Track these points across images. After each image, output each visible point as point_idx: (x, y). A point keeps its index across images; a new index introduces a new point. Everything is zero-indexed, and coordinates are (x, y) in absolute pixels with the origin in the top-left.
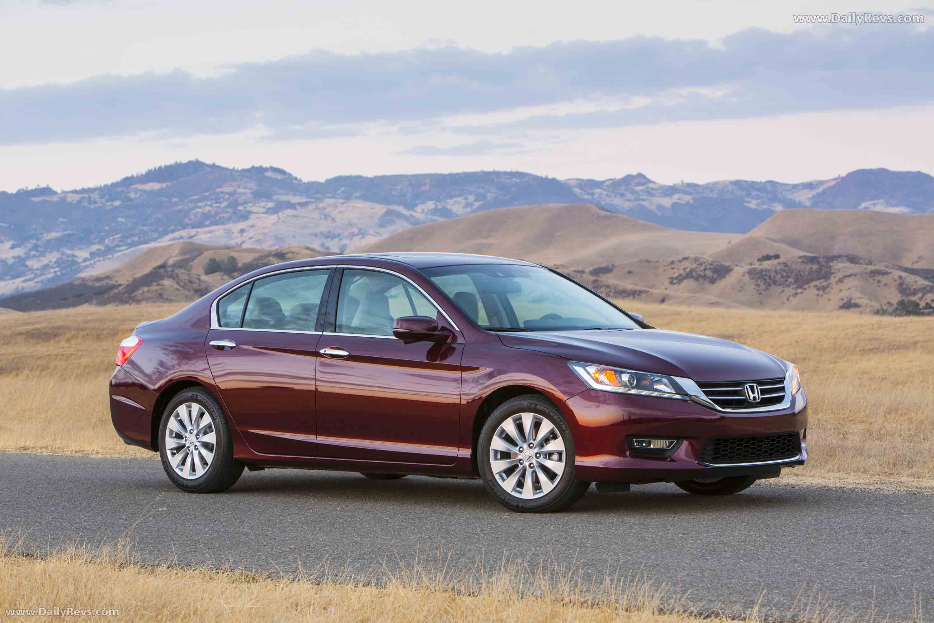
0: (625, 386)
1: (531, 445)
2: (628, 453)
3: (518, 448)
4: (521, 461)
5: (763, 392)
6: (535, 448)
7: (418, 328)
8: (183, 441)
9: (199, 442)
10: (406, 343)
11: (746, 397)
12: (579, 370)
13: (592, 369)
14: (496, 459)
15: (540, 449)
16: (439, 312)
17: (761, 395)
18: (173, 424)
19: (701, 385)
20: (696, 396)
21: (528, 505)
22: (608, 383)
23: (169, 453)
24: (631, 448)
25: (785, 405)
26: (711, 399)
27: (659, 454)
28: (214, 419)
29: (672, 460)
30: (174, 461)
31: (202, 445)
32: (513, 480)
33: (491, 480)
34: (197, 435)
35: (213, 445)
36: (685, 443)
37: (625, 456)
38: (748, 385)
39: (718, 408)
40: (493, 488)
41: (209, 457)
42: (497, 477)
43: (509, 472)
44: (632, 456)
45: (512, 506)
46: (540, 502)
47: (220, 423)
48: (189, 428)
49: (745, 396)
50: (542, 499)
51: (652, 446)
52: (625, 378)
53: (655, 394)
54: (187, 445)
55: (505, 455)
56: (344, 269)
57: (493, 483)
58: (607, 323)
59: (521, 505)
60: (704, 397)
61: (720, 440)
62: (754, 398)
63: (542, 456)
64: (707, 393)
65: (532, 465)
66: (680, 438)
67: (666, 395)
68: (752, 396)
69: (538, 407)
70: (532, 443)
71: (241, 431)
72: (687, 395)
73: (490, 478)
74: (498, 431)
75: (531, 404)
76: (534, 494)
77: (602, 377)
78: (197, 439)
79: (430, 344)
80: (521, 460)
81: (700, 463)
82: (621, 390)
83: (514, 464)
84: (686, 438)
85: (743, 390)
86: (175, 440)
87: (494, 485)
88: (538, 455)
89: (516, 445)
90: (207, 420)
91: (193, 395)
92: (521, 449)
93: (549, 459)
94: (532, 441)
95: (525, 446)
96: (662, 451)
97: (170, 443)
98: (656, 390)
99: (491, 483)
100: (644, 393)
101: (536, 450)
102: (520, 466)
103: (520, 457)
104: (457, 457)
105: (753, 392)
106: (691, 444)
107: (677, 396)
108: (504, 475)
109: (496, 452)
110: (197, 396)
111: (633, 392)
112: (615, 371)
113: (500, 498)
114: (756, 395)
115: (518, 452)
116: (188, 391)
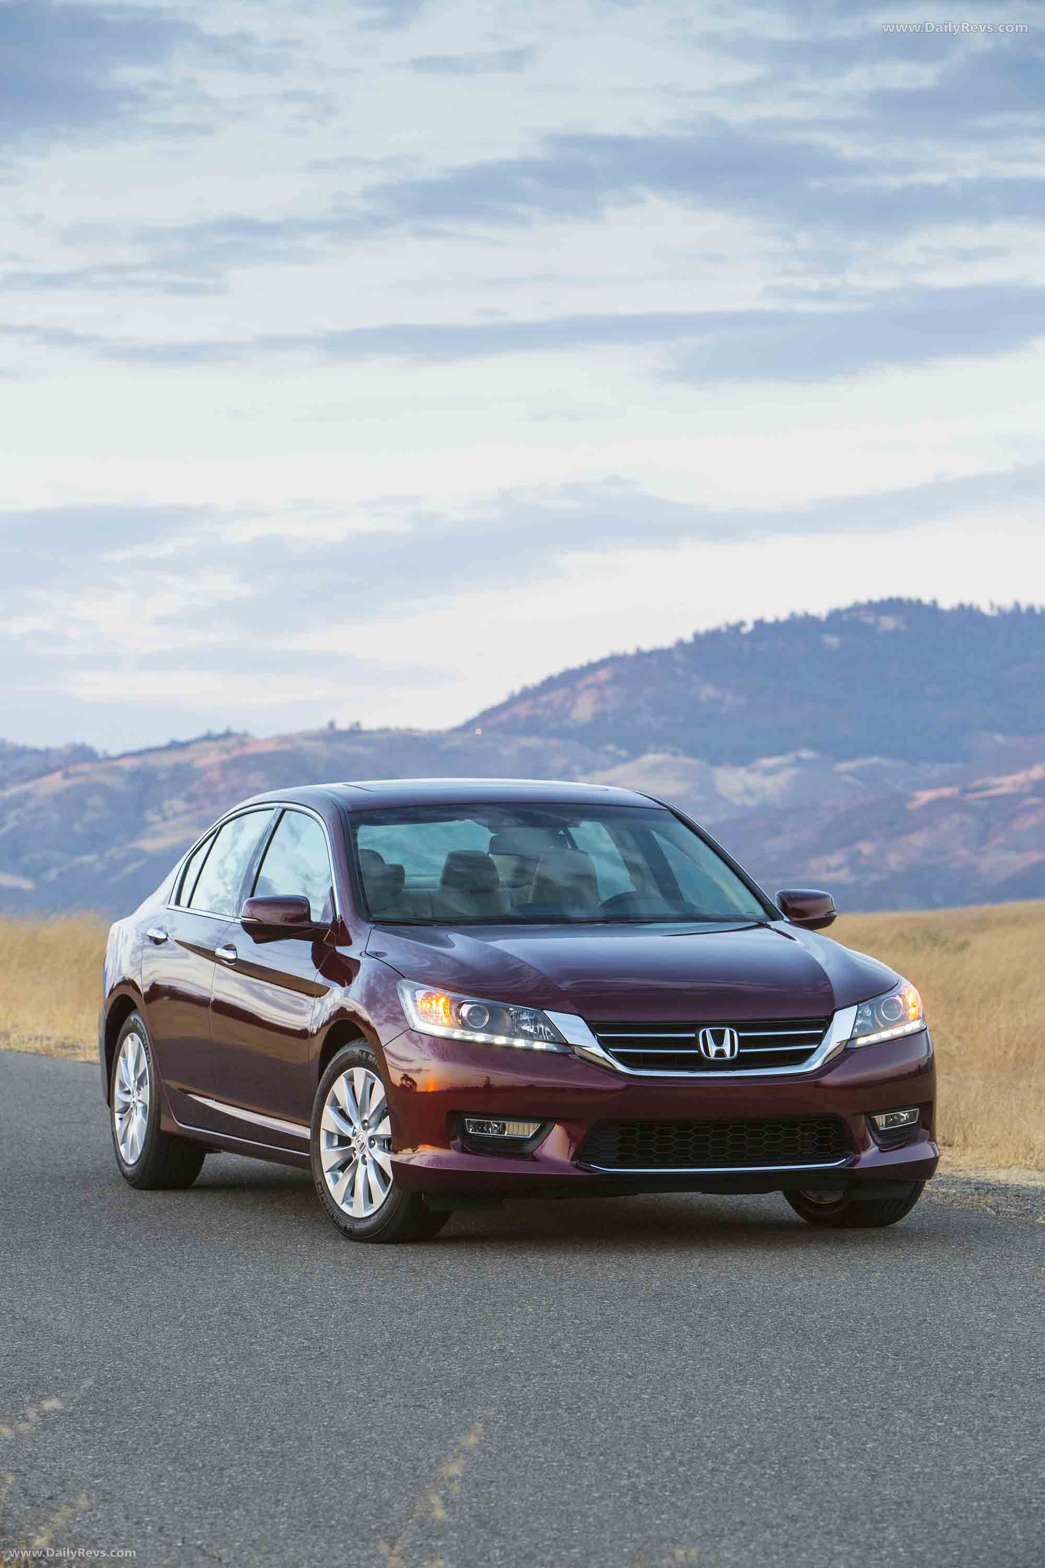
0: (464, 1026)
6: (369, 1127)
9: (140, 1101)
11: (700, 1051)
13: (420, 995)
17: (740, 1047)
23: (117, 1116)
24: (465, 1134)
27: (515, 1148)
29: (535, 1159)
33: (320, 1183)
42: (328, 1176)
43: (342, 1168)
49: (698, 1048)
50: (372, 1219)
52: (465, 1010)
57: (322, 1189)
60: (596, 1050)
62: (720, 1053)
64: (605, 1044)
68: (713, 1049)
70: (366, 1121)
72: (567, 1044)
73: (320, 1179)
75: (362, 1052)
76: (366, 1208)
80: (354, 1149)
81: (584, 1165)
84: (559, 1121)
85: (696, 1038)
87: (324, 1192)
89: (350, 1122)
90: (144, 1064)
95: (357, 1125)
96: (522, 1141)
99: (320, 1188)
100: (500, 1040)
101: (370, 1132)
102: (354, 1159)
105: (719, 1041)
106: (569, 1134)
107: (554, 1048)
111: (480, 1038)
114: (726, 1048)
115: (350, 1136)
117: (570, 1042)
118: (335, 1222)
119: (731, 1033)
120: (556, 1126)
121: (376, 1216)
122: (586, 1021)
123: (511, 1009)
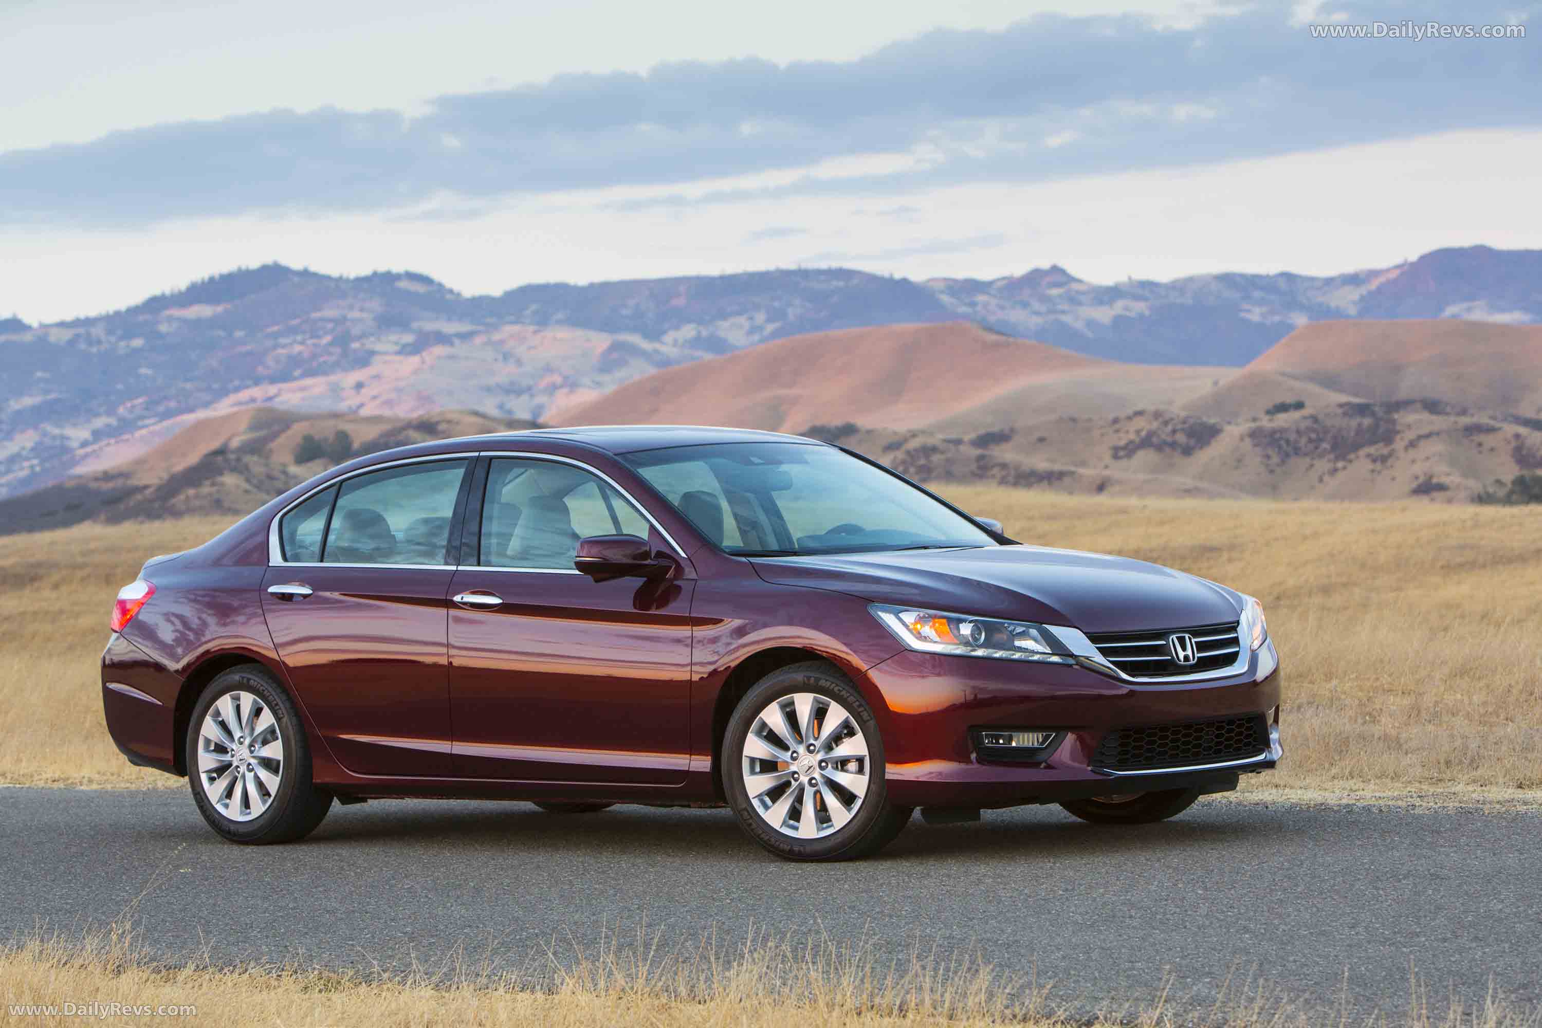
0: (967, 644)
1: (812, 748)
2: (973, 756)
3: (790, 753)
4: (796, 776)
5: (1201, 647)
6: (818, 752)
7: (617, 556)
8: (227, 758)
9: (254, 757)
10: (596, 581)
12: (888, 619)
13: (909, 617)
14: (753, 772)
15: (827, 753)
16: (652, 527)
18: (209, 729)
19: (1094, 638)
20: (1087, 658)
21: (808, 849)
22: (938, 639)
23: (204, 778)
25: (1239, 668)
26: (1110, 662)
27: (1026, 757)
28: (278, 719)
29: (1049, 767)
30: (214, 791)
31: (259, 763)
32: (783, 806)
33: (745, 809)
34: (251, 745)
35: (279, 762)
36: (1070, 739)
37: (968, 761)
38: (1174, 637)
39: (1124, 676)
40: (751, 821)
41: (273, 782)
42: (756, 803)
44: (979, 761)
45: (783, 851)
46: (829, 844)
47: (289, 724)
48: (237, 734)
49: (1170, 654)
51: (1014, 744)
52: (966, 629)
53: (1017, 656)
54: (234, 765)
55: (768, 766)
56: (491, 458)
57: (749, 814)
58: (941, 538)
59: (796, 849)
61: (1130, 730)
62: (1186, 658)
63: (830, 766)
65: (814, 781)
66: (1061, 729)
67: (1036, 657)
68: (1181, 654)
69: (822, 683)
71: (324, 737)
72: (1072, 655)
73: (744, 806)
74: (755, 725)
77: (927, 630)
78: (252, 752)
79: (637, 582)
80: (795, 773)
81: (1098, 770)
82: (959, 650)
83: (784, 780)
86: (215, 756)
87: (751, 817)
88: (823, 764)
89: (786, 748)
91: (243, 678)
92: (795, 755)
93: (843, 770)
94: (812, 741)
95: (801, 749)
97: (206, 761)
98: (1020, 649)
99: (746, 813)
100: (998, 654)
101: (820, 756)
102: (794, 784)
103: (793, 768)
104: (688, 772)
105: (1184, 649)
106: (1080, 739)
107: (1055, 659)
108: (767, 799)
109: (753, 760)
110: (249, 680)
111: (980, 653)
112: (949, 620)
113: (761, 839)
114: (1189, 652)
115: (789, 760)
116: (233, 673)
117: (1075, 653)
118: (772, 846)
119: (1190, 639)
120: (1069, 734)
121: (839, 835)
122: (1085, 633)
123: (1006, 625)
